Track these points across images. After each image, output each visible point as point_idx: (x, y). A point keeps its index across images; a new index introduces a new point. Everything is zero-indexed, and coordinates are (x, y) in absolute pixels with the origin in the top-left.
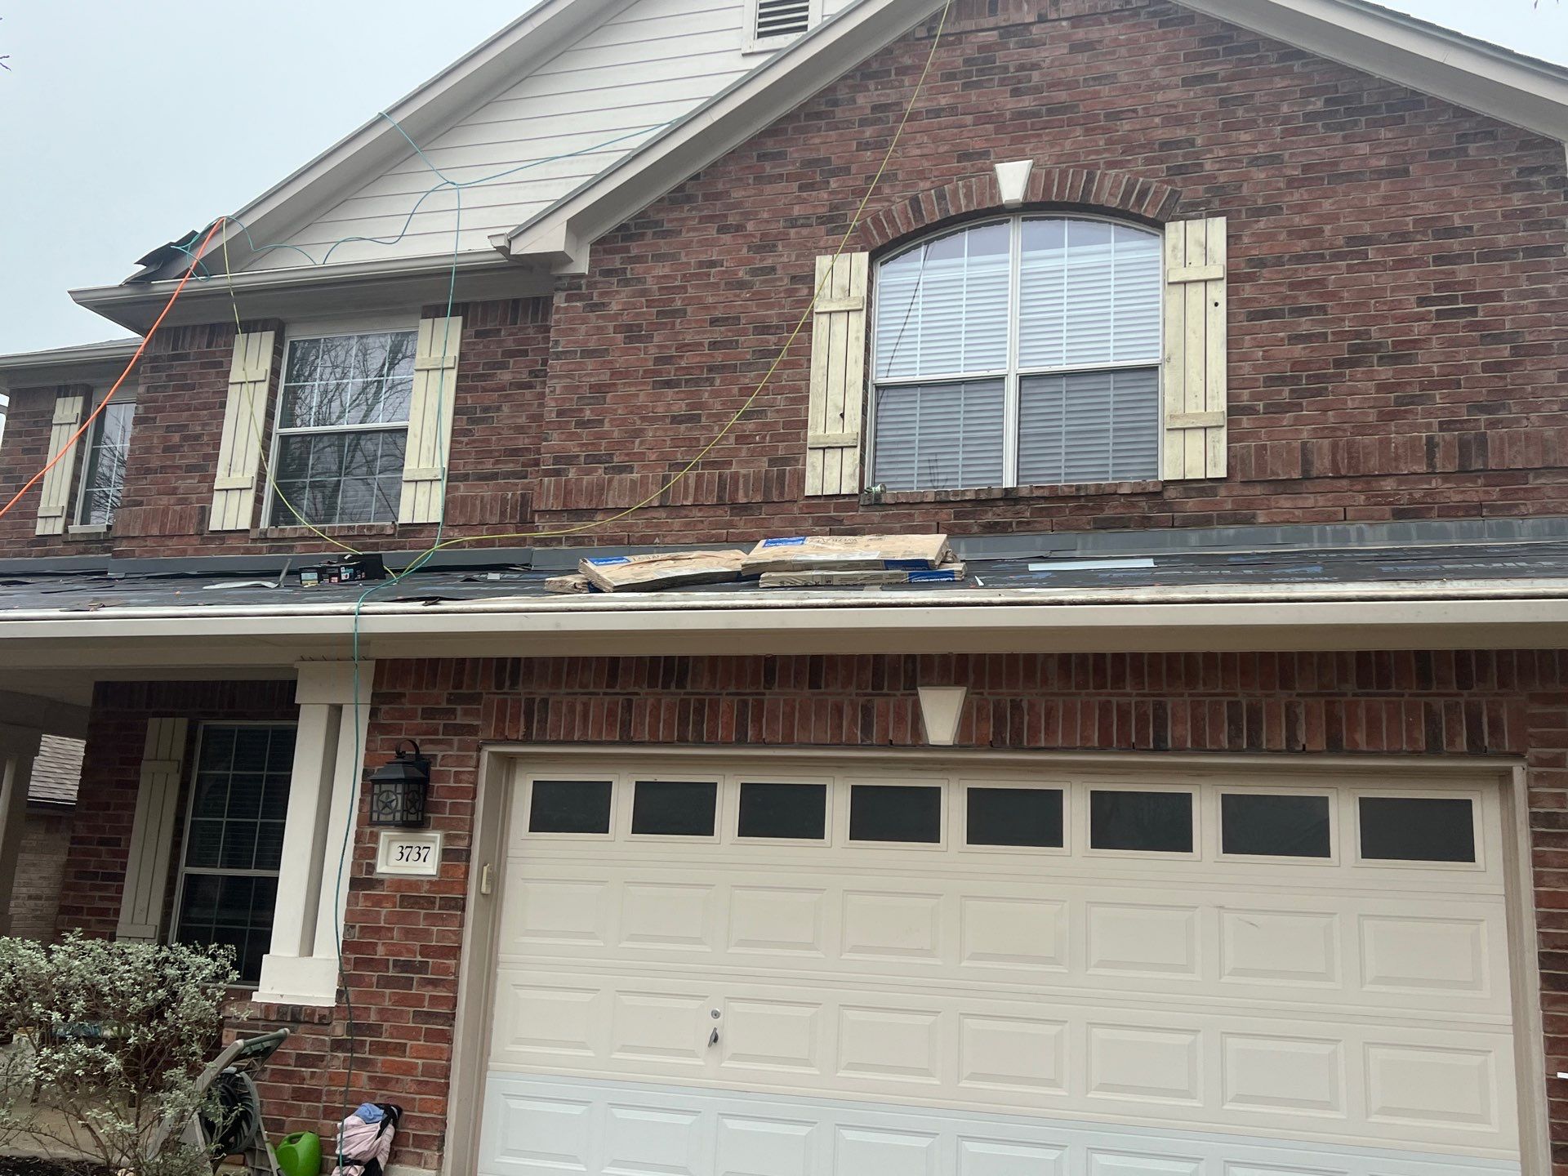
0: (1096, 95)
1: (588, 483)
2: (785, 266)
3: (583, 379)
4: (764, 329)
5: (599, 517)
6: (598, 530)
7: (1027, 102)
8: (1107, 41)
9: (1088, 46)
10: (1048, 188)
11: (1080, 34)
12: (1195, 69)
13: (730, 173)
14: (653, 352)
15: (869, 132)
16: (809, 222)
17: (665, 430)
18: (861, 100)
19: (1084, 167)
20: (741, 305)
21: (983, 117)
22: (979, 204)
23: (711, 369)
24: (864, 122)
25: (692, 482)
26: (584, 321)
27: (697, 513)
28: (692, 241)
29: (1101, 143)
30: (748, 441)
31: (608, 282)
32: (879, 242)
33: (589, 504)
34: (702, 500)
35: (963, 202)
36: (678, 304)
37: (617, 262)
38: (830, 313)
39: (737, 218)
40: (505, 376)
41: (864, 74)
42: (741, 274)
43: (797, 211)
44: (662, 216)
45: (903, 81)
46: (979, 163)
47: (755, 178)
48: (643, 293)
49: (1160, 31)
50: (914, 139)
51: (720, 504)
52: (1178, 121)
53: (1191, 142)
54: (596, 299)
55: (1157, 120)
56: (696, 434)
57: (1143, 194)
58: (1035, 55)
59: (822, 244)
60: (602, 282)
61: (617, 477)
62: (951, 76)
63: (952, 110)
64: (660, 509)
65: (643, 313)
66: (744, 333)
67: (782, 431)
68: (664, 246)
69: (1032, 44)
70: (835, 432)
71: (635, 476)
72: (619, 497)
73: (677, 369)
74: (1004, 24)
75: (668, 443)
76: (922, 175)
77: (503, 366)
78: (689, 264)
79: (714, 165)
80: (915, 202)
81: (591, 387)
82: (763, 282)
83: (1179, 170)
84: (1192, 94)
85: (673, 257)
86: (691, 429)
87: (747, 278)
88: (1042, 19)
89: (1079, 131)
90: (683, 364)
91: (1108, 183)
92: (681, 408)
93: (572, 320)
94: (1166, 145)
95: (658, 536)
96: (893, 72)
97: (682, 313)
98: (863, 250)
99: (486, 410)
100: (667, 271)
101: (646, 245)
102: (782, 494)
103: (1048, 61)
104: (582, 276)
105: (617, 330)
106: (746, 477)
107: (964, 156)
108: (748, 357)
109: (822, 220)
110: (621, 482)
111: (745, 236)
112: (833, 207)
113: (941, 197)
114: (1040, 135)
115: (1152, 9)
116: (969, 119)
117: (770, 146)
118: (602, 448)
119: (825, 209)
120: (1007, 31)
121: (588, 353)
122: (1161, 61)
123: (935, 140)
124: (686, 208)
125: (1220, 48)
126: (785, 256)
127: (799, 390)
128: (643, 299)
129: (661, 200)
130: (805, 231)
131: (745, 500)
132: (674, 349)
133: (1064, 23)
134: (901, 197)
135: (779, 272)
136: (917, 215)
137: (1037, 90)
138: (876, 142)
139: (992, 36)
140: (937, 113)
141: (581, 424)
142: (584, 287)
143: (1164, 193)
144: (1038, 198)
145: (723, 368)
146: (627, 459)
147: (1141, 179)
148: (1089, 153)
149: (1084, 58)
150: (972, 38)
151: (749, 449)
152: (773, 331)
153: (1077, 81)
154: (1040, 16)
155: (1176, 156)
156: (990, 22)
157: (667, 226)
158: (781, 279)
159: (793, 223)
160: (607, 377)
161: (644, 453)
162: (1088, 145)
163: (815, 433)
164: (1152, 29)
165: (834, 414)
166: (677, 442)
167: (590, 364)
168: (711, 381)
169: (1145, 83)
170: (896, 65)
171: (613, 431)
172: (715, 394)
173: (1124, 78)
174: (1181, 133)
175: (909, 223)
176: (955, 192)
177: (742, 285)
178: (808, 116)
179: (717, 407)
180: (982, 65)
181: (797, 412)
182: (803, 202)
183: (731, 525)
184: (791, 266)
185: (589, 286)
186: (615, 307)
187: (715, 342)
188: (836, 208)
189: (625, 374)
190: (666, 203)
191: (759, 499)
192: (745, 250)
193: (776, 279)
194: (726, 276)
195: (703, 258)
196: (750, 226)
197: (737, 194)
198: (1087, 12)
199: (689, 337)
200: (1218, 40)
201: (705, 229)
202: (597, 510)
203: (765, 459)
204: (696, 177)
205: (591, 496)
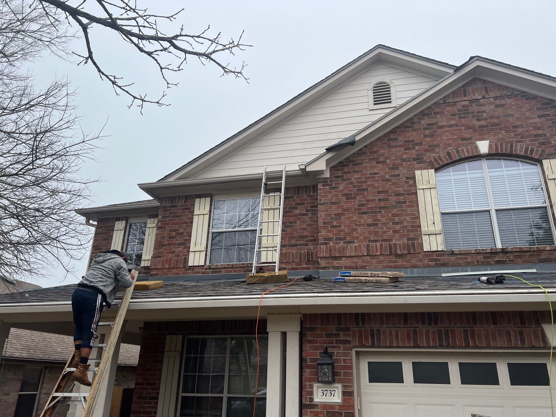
0: (508, 120)
1: (338, 247)
2: (403, 174)
3: (332, 212)
4: (398, 195)
5: (344, 259)
6: (344, 264)
7: (483, 123)
8: (508, 104)
9: (501, 106)
10: (497, 149)
11: (498, 102)
12: (541, 113)
13: (378, 145)
14: (357, 202)
15: (427, 132)
16: (410, 160)
17: (365, 229)
18: (423, 122)
19: (508, 142)
20: (388, 187)
21: (468, 127)
22: (472, 154)
23: (380, 208)
24: (425, 129)
25: (379, 246)
26: (330, 193)
27: (381, 258)
28: (367, 166)
29: (513, 135)
30: (398, 232)
31: (337, 180)
32: (437, 166)
33: (340, 254)
34: (383, 253)
35: (466, 154)
36: (365, 187)
37: (340, 173)
38: (423, 189)
39: (383, 159)
40: (297, 212)
41: (423, 114)
42: (387, 177)
43: (405, 156)
44: (355, 159)
45: (437, 116)
46: (469, 141)
47: (387, 146)
48: (351, 183)
49: (526, 101)
50: (444, 134)
51: (391, 254)
52: (539, 128)
53: (545, 135)
54: (333, 185)
55: (531, 128)
56: (377, 230)
57: (532, 151)
58: (482, 109)
59: (416, 167)
60: (335, 180)
61: (349, 245)
62: (454, 115)
63: (456, 125)
64: (367, 256)
65: (352, 190)
66: (391, 196)
67: (410, 229)
68: (357, 168)
69: (482, 105)
70: (432, 229)
71: (356, 245)
72: (351, 252)
73: (367, 208)
74: (470, 99)
75: (367, 233)
76: (449, 145)
77: (296, 208)
78: (367, 174)
79: (372, 142)
80: (448, 153)
81: (335, 214)
82: (395, 179)
83: (543, 144)
84: (542, 120)
85: (361, 172)
86: (375, 228)
87: (390, 178)
88: (484, 98)
89: (503, 131)
90: (369, 206)
91: (518, 148)
92: (370, 221)
93: (325, 192)
94: (536, 136)
95: (367, 266)
96: (433, 114)
97: (367, 189)
98: (431, 169)
99: (291, 223)
100: (359, 176)
101: (350, 168)
102: (414, 250)
103: (488, 110)
104: (328, 178)
105: (342, 195)
106: (400, 245)
107: (463, 139)
108: (394, 204)
109: (414, 159)
110: (351, 247)
111: (387, 165)
112: (418, 155)
113: (458, 152)
114: (490, 133)
115: (522, 95)
116: (463, 128)
117: (392, 136)
118: (342, 235)
119: (415, 156)
120: (471, 101)
121: (332, 203)
122: (529, 110)
123: (452, 134)
124: (363, 156)
125: (549, 106)
126: (403, 171)
127: (415, 215)
128: (351, 185)
129: (354, 154)
130: (409, 163)
131: (400, 253)
132: (365, 201)
133: (491, 99)
134: (443, 152)
135: (401, 176)
136: (450, 157)
137: (485, 119)
138: (430, 135)
139: (467, 103)
140: (451, 126)
141: (333, 227)
142: (329, 182)
143: (539, 151)
144: (494, 152)
145: (384, 208)
146: (352, 239)
147: (530, 147)
148: (508, 138)
149: (500, 109)
150: (459, 103)
151: (398, 235)
152: (402, 195)
153: (500, 116)
154: (483, 97)
155: (540, 139)
156: (466, 99)
157: (357, 162)
158: (402, 178)
159: (404, 160)
160: (341, 211)
161: (358, 237)
162: (508, 136)
163: (424, 229)
164: (524, 101)
165: (430, 223)
166: (370, 233)
167: (334, 207)
168: (381, 212)
169: (524, 117)
170: (434, 112)
171: (345, 229)
172: (383, 216)
173: (517, 115)
174: (540, 132)
175: (448, 160)
176: (463, 151)
177: (388, 180)
178: (404, 127)
179: (384, 220)
180: (464, 112)
181: (415, 222)
182: (407, 154)
183: (396, 262)
184: (406, 174)
185: (331, 181)
186: (341, 188)
187: (380, 199)
188: (419, 155)
189: (347, 210)
190: (356, 155)
191: (406, 252)
192: (387, 169)
193: (400, 179)
194: (381, 177)
195: (372, 172)
196: (388, 162)
197: (382, 151)
198: (499, 95)
199: (370, 197)
200: (548, 104)
201: (372, 163)
202: (342, 257)
203: (405, 238)
204: (366, 146)
205: (340, 252)
